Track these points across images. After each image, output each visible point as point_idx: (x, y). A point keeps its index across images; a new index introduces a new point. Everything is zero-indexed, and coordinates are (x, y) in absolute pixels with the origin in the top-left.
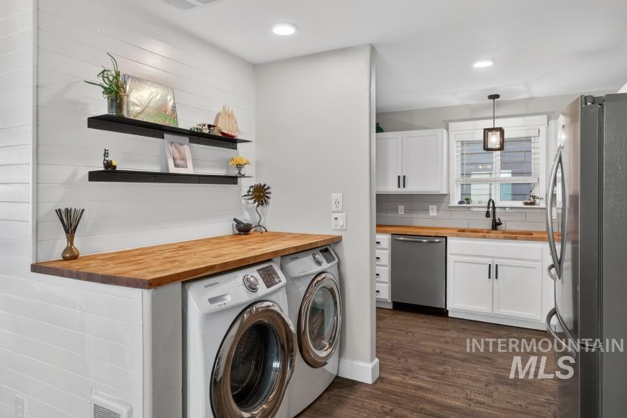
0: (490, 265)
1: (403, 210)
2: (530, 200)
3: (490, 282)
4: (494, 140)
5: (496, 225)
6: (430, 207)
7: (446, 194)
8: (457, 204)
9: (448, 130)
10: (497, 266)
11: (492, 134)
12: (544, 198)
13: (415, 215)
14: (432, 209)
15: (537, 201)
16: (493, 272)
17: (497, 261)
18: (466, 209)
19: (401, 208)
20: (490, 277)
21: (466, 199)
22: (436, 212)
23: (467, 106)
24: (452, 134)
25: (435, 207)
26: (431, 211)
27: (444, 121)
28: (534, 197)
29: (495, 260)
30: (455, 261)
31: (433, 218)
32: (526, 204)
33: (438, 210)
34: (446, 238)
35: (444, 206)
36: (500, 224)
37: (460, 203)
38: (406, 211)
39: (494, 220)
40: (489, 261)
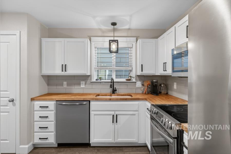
0: (113, 115)
1: (66, 84)
2: (129, 78)
3: (113, 125)
4: (114, 47)
5: (114, 91)
6: (81, 82)
7: (90, 75)
8: (95, 81)
9: (91, 41)
10: (117, 115)
11: (113, 44)
12: (135, 77)
13: (73, 87)
14: (83, 83)
15: (132, 78)
16: (115, 119)
17: (117, 113)
18: (100, 83)
19: (65, 83)
20: (113, 122)
21: (99, 78)
22: (84, 85)
23: (100, 29)
24: (93, 43)
25: (84, 82)
26: (81, 85)
27: (88, 36)
28: (131, 77)
29: (116, 112)
30: (94, 115)
31: (83, 88)
32: (127, 80)
33: (85, 84)
34: (89, 101)
35: (88, 81)
36: (116, 90)
37: (96, 80)
38: (68, 85)
39: (113, 89)
40: (113, 113)
